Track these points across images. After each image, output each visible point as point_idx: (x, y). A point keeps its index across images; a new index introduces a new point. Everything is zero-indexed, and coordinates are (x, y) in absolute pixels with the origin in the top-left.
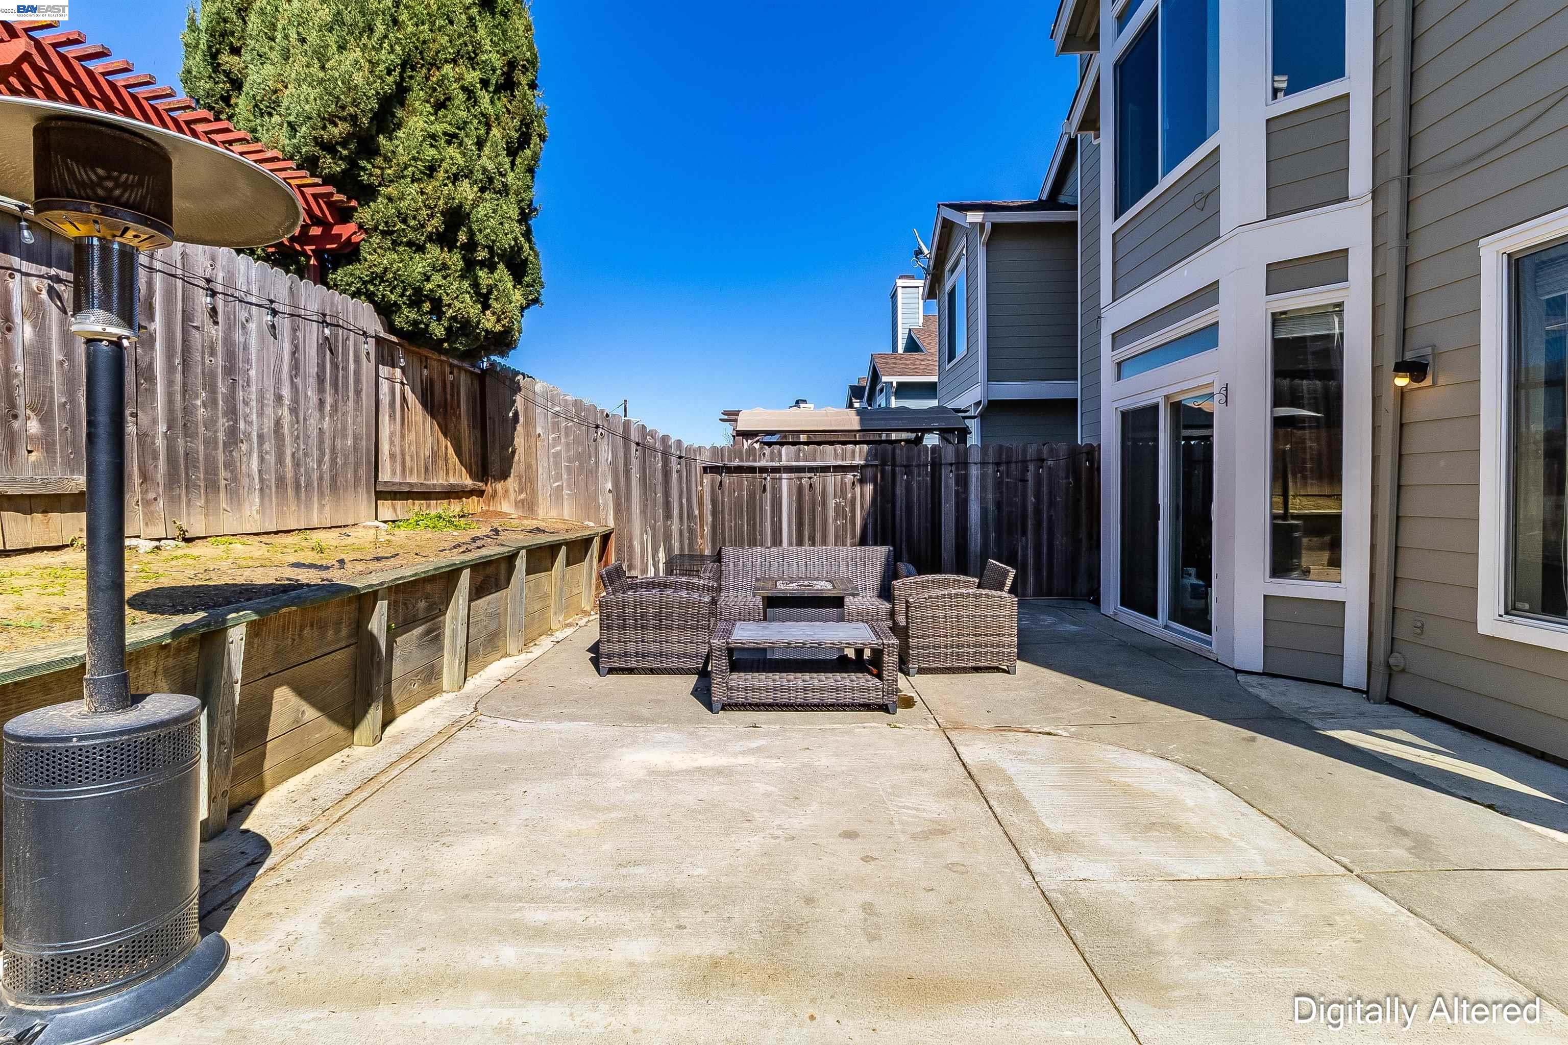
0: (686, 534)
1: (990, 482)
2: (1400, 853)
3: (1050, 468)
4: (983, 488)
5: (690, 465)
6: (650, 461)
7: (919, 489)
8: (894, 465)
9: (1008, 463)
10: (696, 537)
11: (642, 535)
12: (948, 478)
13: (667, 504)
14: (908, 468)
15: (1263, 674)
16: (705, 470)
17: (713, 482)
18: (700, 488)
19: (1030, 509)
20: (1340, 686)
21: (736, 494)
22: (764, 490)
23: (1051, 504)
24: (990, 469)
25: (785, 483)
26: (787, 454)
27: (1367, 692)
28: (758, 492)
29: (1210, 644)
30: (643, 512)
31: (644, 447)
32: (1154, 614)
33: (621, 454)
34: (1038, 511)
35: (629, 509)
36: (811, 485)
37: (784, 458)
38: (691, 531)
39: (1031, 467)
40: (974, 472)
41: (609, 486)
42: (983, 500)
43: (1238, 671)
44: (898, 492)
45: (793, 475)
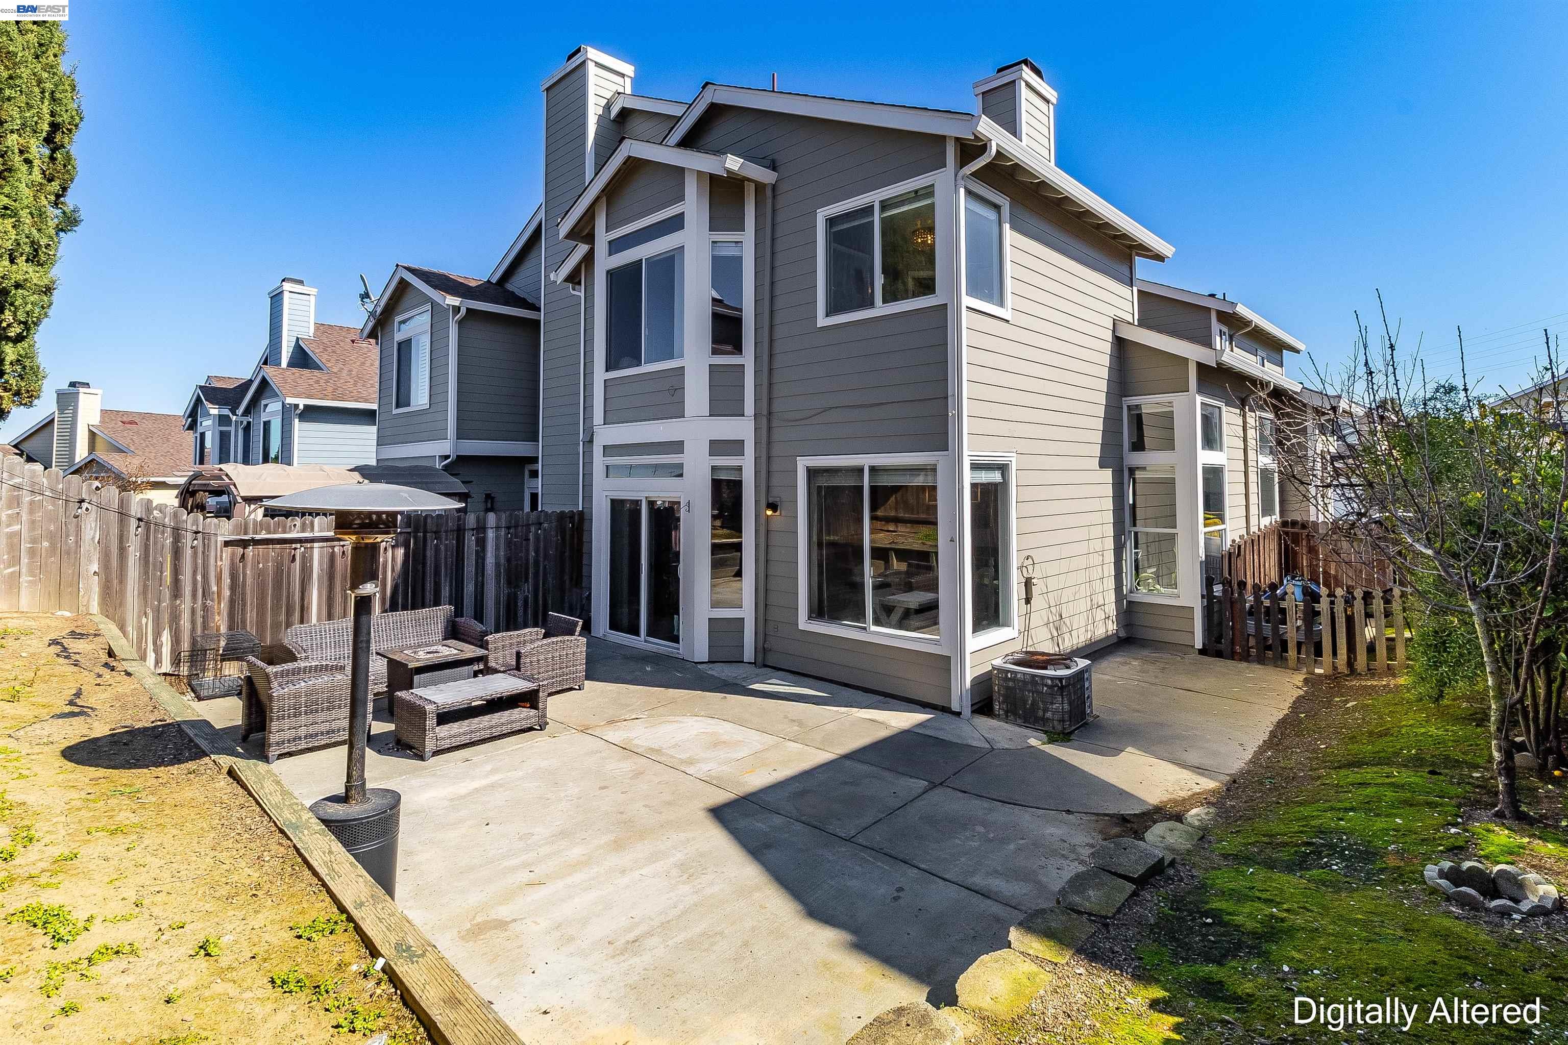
0: (199, 613)
1: (502, 541)
2: (796, 728)
3: (545, 530)
4: (497, 548)
5: (209, 540)
6: (155, 538)
7: (446, 551)
8: (425, 532)
9: (516, 527)
10: (213, 614)
11: (139, 618)
12: (470, 540)
13: (176, 582)
14: (437, 533)
15: (709, 662)
16: (227, 544)
17: (233, 555)
18: (219, 563)
19: (531, 561)
20: (742, 662)
21: (261, 565)
22: (294, 559)
23: (546, 556)
24: (503, 532)
25: (316, 553)
26: (320, 524)
27: (755, 663)
28: (286, 562)
29: (678, 649)
30: (144, 592)
31: (148, 523)
32: (637, 633)
33: (115, 531)
34: (537, 563)
35: (122, 592)
36: (343, 552)
37: (316, 528)
38: (205, 608)
39: (533, 529)
40: (491, 534)
41: (95, 567)
42: (497, 557)
43: (696, 663)
44: (428, 553)
45: (325, 544)
